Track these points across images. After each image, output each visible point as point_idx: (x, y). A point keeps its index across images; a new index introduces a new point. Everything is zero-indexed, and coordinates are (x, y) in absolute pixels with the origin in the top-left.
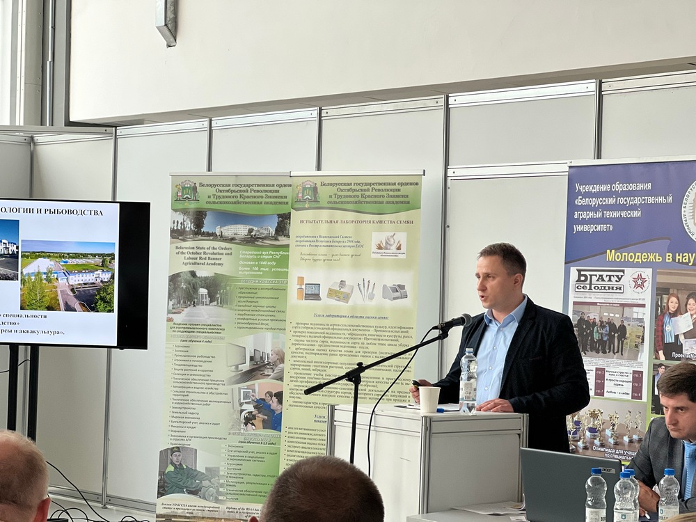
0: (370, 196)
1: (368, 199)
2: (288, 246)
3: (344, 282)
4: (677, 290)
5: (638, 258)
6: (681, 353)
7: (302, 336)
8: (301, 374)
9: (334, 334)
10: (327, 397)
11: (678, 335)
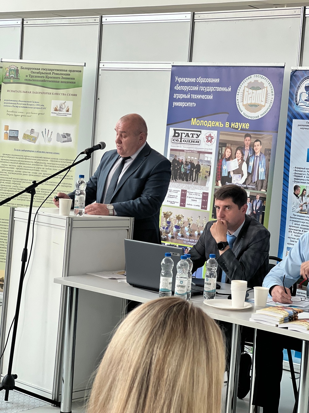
0: (51, 78)
1: (50, 79)
3: (33, 130)
4: (231, 144)
5: (209, 124)
6: (231, 182)
7: (6, 162)
8: (4, 185)
9: (26, 162)
10: (20, 201)
11: (230, 172)
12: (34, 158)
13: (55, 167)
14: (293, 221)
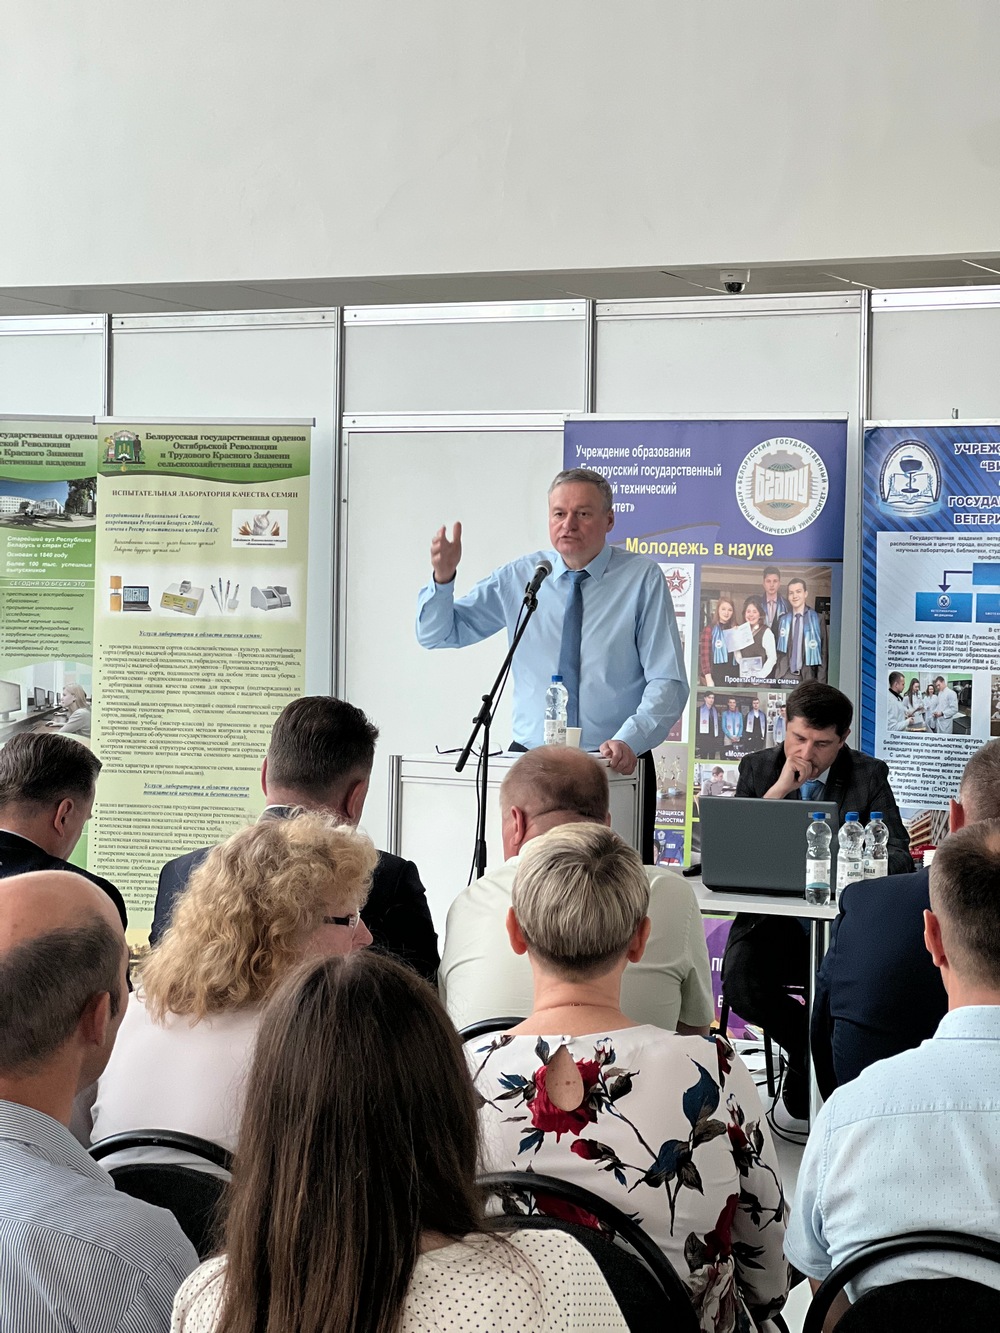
0: (228, 456)
1: (224, 461)
2: (93, 528)
3: (188, 583)
5: (673, 550)
6: (738, 676)
7: (120, 666)
8: (119, 722)
9: (173, 661)
10: (165, 756)
11: (732, 653)
12: (194, 651)
13: (252, 668)
14: (892, 749)
